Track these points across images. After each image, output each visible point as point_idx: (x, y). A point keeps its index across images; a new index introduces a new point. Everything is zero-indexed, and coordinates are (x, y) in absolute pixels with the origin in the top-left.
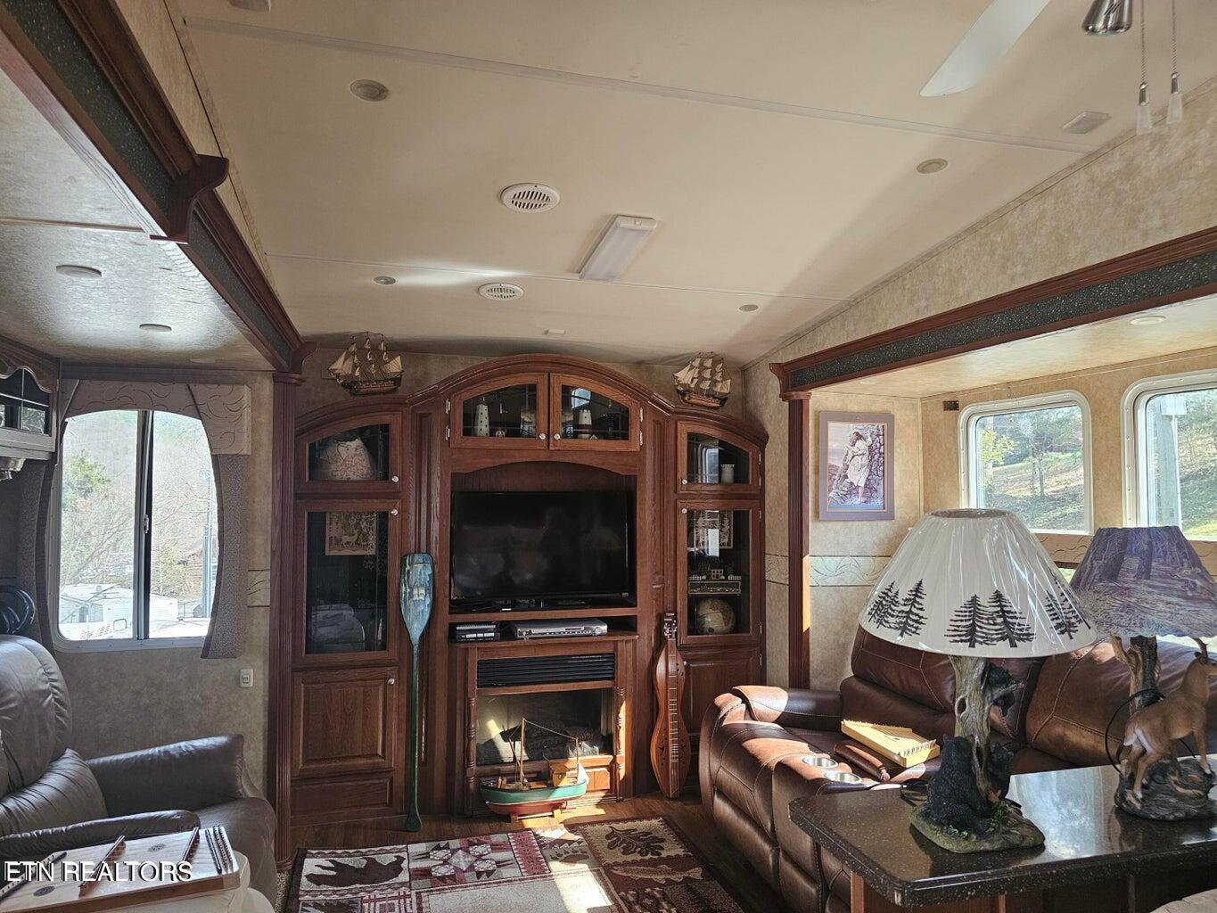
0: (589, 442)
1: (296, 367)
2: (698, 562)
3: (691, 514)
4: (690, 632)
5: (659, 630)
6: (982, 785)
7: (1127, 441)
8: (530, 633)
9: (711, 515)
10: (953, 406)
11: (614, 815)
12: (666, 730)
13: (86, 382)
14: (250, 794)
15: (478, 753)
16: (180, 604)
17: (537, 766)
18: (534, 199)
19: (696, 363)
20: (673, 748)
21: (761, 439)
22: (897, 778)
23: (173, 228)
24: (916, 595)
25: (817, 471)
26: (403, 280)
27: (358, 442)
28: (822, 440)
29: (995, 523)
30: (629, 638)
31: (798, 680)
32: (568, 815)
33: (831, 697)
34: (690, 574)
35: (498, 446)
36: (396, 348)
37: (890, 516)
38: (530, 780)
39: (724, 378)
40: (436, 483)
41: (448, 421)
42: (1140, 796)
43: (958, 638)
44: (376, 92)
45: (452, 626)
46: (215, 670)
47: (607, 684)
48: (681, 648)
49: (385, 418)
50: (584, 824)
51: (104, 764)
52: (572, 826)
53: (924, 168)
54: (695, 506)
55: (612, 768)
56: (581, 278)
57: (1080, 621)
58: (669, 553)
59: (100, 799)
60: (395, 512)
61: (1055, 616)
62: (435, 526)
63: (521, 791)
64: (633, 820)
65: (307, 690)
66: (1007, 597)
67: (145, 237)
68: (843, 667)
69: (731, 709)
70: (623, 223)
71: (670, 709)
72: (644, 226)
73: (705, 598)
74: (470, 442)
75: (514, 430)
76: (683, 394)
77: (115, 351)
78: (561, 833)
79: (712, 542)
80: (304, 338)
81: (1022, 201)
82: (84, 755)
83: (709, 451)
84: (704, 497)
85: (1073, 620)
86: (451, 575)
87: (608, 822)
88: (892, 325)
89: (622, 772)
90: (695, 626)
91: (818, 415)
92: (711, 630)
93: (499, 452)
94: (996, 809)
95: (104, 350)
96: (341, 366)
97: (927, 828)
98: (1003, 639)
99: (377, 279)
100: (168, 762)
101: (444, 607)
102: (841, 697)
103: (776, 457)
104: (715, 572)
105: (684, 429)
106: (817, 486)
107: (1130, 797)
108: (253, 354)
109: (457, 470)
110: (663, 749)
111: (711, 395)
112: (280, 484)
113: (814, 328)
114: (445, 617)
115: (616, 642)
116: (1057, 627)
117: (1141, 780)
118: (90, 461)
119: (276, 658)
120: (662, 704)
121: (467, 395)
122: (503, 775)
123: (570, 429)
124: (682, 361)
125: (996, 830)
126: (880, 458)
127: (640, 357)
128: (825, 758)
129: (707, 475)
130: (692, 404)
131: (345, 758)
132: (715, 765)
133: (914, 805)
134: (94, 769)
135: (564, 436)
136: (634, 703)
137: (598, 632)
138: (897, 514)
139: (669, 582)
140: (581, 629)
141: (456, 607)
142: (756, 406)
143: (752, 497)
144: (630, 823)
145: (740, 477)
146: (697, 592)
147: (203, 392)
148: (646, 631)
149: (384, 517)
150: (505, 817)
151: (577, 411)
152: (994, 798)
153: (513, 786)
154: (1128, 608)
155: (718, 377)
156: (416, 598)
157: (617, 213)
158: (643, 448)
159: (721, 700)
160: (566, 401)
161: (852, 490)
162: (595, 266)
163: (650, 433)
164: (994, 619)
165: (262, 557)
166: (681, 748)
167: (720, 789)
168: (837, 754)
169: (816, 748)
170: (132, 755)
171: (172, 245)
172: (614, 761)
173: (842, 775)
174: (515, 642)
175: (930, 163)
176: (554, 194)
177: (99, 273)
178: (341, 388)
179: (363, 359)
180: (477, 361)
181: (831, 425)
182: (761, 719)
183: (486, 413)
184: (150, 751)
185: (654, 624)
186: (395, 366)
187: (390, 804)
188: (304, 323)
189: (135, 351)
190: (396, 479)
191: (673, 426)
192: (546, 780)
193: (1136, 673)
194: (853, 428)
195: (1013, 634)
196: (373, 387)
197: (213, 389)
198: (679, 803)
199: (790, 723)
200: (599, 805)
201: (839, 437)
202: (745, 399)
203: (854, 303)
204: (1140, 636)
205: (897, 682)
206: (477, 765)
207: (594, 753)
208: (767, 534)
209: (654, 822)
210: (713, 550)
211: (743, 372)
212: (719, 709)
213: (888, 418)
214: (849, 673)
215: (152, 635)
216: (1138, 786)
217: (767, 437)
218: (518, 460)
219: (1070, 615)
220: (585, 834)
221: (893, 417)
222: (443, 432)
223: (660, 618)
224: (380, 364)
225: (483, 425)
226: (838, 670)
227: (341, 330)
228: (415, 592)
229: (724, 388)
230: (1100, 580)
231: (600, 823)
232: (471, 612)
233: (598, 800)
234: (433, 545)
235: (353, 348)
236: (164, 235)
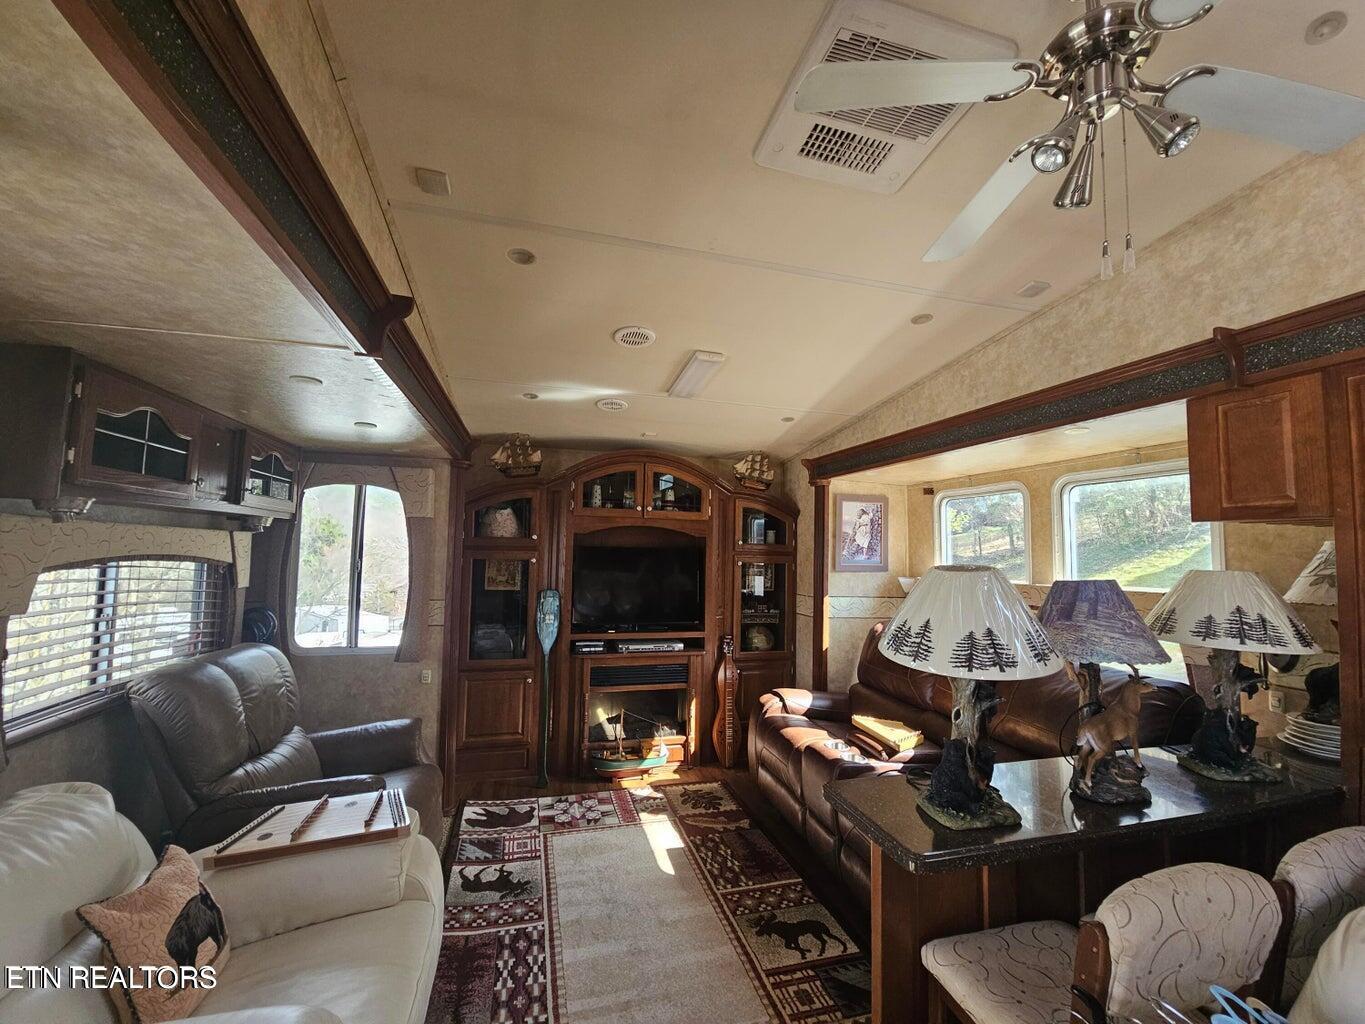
0: (673, 513)
1: (467, 456)
2: (749, 600)
3: (744, 565)
4: (742, 650)
5: (720, 648)
6: (972, 776)
7: (1056, 518)
8: (628, 648)
9: (758, 567)
10: (930, 491)
11: (686, 779)
12: (724, 719)
13: (319, 465)
14: (425, 761)
15: (590, 733)
16: (390, 620)
17: (631, 743)
18: (636, 339)
19: (750, 458)
20: (729, 732)
21: (795, 513)
22: (893, 759)
23: (372, 348)
24: (925, 630)
25: (834, 536)
26: (544, 396)
27: (509, 511)
28: (838, 514)
29: (985, 576)
30: (699, 653)
31: (819, 685)
32: (653, 779)
33: (842, 697)
34: (743, 609)
35: (606, 515)
36: (537, 444)
37: (885, 569)
38: (627, 753)
39: (769, 469)
40: (563, 541)
41: (573, 496)
42: (1090, 784)
43: (959, 664)
44: (526, 258)
45: (573, 643)
46: (404, 670)
47: (683, 686)
48: (735, 661)
49: (529, 494)
50: (665, 786)
51: (322, 738)
52: (656, 787)
53: (916, 320)
54: (747, 560)
55: (685, 745)
56: (669, 395)
57: (1052, 651)
58: (728, 593)
59: (317, 763)
60: (534, 560)
61: (1034, 648)
62: (562, 570)
63: (620, 761)
64: (699, 783)
65: (469, 688)
66: (996, 632)
67: (350, 354)
68: (851, 675)
69: (772, 705)
70: (701, 357)
71: (728, 703)
72: (715, 359)
73: (752, 626)
74: (588, 512)
75: (619, 504)
76: (740, 480)
77: (338, 443)
78: (648, 792)
79: (758, 585)
80: (474, 437)
81: (984, 346)
82: (307, 730)
83: (757, 521)
84: (755, 554)
85: (1046, 651)
86: (573, 605)
87: (682, 784)
88: (889, 434)
89: (692, 749)
90: (745, 644)
91: (835, 496)
92: (757, 649)
93: (607, 519)
94: (984, 795)
95: (331, 442)
96: (499, 456)
97: (932, 810)
98: (994, 665)
99: (525, 395)
100: (367, 737)
101: (568, 630)
102: (850, 697)
103: (805, 526)
104: (760, 607)
105: (741, 505)
106: (834, 547)
107: (1082, 785)
108: (435, 445)
109: (577, 532)
110: (722, 732)
111: (760, 481)
112: (454, 538)
113: (833, 435)
114: (568, 636)
115: (689, 656)
116: (1036, 656)
117: (1089, 772)
118: (334, 522)
119: (447, 663)
120: (721, 699)
121: (585, 478)
122: (607, 749)
123: (659, 503)
124: (739, 457)
125: (985, 812)
126: (878, 529)
127: (709, 453)
128: (840, 742)
129: (755, 538)
130: (746, 487)
131: (496, 735)
132: (760, 745)
133: (919, 789)
134: (314, 741)
135: (655, 508)
136: (702, 698)
137: (676, 649)
138: (890, 567)
139: (728, 614)
140: (665, 647)
141: (576, 629)
142: (790, 490)
143: (787, 554)
144: (697, 785)
145: (779, 539)
146: (747, 621)
147: (400, 472)
148: (711, 649)
149: (526, 564)
150: (609, 780)
151: (664, 491)
152: (982, 786)
153: (614, 757)
154: (1081, 641)
155: (765, 469)
156: (547, 621)
157: (695, 348)
158: (711, 518)
159: (764, 698)
160: (656, 484)
161: (859, 550)
162: (680, 386)
163: (716, 508)
164: (986, 650)
165: (439, 590)
166: (735, 731)
167: (763, 762)
168: (850, 741)
169: (833, 735)
170: (341, 731)
171: (371, 360)
172: (687, 740)
173: (853, 756)
174: (618, 655)
175: (920, 317)
176: (652, 334)
177: (321, 382)
178: (500, 473)
179: (514, 452)
180: (593, 455)
181: (845, 504)
182: (793, 713)
183: (599, 491)
184: (355, 729)
185: (717, 643)
186: (537, 457)
187: (527, 768)
188: (474, 426)
189: (353, 443)
190: (535, 537)
191: (732, 505)
192: (638, 753)
193: (1084, 690)
194: (859, 506)
195: (1001, 661)
196: (520, 472)
197: (409, 471)
198: (733, 771)
199: (814, 717)
200: (675, 772)
201: (850, 512)
202: (783, 484)
203: (862, 418)
204: (1091, 663)
205: (891, 688)
206: (589, 741)
207: (672, 734)
208: (798, 580)
209: (715, 785)
210: (759, 590)
211: (782, 466)
212: (763, 705)
213: (884, 499)
214: (855, 680)
215: (359, 645)
216: (1088, 777)
217: (799, 511)
218: (621, 525)
219: (1044, 647)
220: (665, 793)
221: (888, 499)
222: (570, 505)
223: (721, 640)
224: (527, 455)
225: (597, 500)
226: (848, 677)
227: (500, 432)
228: (547, 617)
229: (769, 476)
230: (1059, 619)
231: (676, 785)
232: (586, 632)
233: (676, 768)
234: (560, 586)
235: (508, 444)
236: (364, 352)
